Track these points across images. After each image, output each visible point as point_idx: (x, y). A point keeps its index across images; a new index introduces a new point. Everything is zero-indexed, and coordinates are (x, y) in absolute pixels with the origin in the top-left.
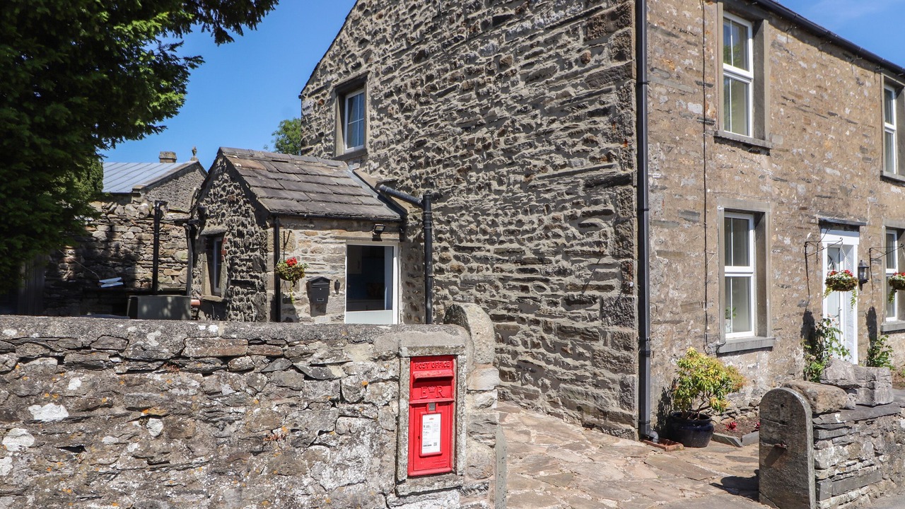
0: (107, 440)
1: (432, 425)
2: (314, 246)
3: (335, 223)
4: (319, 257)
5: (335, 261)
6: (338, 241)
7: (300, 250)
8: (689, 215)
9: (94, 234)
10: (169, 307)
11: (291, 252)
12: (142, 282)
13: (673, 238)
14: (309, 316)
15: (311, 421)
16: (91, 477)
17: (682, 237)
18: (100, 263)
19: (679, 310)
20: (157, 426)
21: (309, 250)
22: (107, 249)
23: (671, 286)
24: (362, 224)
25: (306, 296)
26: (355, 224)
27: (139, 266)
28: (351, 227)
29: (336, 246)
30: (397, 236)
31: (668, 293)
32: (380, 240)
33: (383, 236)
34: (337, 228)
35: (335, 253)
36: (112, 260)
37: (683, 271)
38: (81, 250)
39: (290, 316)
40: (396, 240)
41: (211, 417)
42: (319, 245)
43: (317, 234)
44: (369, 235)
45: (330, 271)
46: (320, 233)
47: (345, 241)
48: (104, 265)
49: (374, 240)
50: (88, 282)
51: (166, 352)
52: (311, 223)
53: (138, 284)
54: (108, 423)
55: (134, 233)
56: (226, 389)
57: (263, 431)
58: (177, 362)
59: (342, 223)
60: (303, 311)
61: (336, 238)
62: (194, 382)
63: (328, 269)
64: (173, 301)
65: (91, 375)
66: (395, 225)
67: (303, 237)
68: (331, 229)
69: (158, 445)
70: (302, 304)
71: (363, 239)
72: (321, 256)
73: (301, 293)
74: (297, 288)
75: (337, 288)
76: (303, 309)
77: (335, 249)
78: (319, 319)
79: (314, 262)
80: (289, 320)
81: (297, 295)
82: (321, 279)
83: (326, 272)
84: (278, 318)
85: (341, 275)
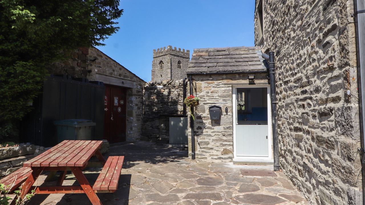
2: (213, 89)
3: (224, 76)
4: (215, 95)
5: (225, 97)
6: (226, 86)
7: (205, 91)
9: (164, 93)
10: (182, 122)
11: (200, 93)
12: (180, 112)
14: (211, 126)
18: (166, 104)
21: (210, 91)
22: (168, 98)
24: (241, 75)
25: (209, 116)
26: (237, 76)
27: (179, 105)
28: (235, 78)
29: (225, 88)
30: (266, 81)
32: (254, 84)
33: (256, 81)
34: (226, 79)
35: (225, 92)
36: (170, 103)
38: (159, 100)
39: (200, 126)
40: (266, 83)
42: (217, 89)
43: (214, 83)
44: (247, 81)
45: (223, 102)
46: (216, 82)
47: (231, 86)
48: (167, 105)
49: (250, 84)
50: (162, 112)
52: (211, 77)
53: (179, 113)
55: (177, 92)
59: (229, 76)
60: (207, 123)
61: (225, 84)
63: (221, 101)
64: (183, 119)
66: (265, 75)
67: (206, 85)
68: (223, 79)
70: (207, 120)
71: (243, 84)
72: (217, 95)
73: (206, 114)
74: (204, 111)
75: (227, 111)
76: (207, 122)
77: (225, 91)
78: (217, 128)
79: (212, 98)
80: (200, 128)
81: (204, 115)
82: (215, 106)
83: (220, 103)
84: (192, 126)
85: (229, 104)
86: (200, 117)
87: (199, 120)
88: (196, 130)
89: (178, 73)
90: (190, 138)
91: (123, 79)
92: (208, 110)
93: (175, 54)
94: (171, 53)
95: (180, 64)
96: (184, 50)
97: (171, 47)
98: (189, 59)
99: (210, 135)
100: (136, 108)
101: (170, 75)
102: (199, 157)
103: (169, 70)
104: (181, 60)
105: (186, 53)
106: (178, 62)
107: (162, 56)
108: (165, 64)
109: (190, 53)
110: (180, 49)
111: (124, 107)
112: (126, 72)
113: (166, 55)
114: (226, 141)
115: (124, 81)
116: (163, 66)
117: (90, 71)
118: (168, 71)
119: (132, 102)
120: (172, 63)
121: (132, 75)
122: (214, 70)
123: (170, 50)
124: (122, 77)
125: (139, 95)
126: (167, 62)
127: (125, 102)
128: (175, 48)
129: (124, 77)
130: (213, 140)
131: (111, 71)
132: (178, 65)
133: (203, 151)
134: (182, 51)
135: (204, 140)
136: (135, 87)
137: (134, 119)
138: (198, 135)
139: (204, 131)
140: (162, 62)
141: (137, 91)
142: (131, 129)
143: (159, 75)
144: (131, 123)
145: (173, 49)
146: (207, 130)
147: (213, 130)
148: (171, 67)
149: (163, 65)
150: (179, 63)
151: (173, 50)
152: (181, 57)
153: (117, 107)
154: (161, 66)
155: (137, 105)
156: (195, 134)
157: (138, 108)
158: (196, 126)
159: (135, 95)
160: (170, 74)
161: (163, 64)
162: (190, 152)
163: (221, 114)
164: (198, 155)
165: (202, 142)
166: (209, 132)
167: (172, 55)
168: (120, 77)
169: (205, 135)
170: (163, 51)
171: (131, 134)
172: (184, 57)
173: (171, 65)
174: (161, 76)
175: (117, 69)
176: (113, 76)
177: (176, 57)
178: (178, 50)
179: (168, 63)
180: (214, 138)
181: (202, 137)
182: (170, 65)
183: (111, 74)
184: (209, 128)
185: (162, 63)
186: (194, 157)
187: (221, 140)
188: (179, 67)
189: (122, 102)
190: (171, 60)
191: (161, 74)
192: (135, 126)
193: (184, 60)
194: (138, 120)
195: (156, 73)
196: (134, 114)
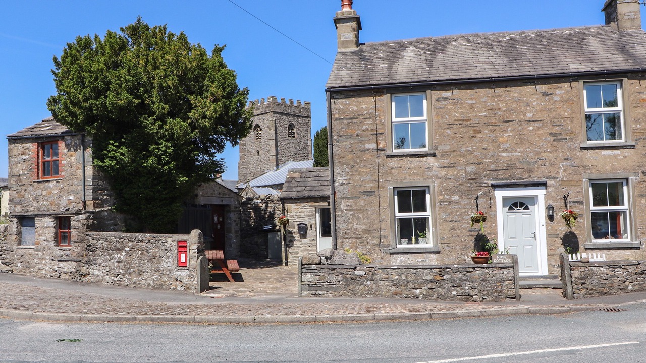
0: (134, 254)
1: (183, 255)
2: (300, 210)
3: (309, 200)
4: (302, 215)
5: (310, 216)
7: (294, 212)
8: (369, 193)
9: (261, 207)
11: (290, 213)
13: (356, 203)
14: (299, 239)
15: (162, 254)
16: (132, 260)
17: (362, 203)
19: (361, 233)
20: (140, 252)
21: (298, 212)
23: (355, 223)
24: (322, 199)
25: (298, 231)
26: (319, 200)
28: (317, 201)
29: (310, 209)
31: (353, 226)
34: (311, 202)
37: (363, 217)
38: (258, 215)
39: (291, 239)
41: (147, 251)
42: (303, 210)
43: (301, 205)
44: (326, 204)
46: (303, 205)
47: (314, 207)
49: (328, 205)
50: (260, 227)
51: (141, 239)
52: (299, 201)
54: (134, 251)
56: (149, 246)
57: (155, 254)
58: (142, 241)
59: (312, 200)
61: (310, 206)
62: (145, 244)
63: (307, 219)
65: (132, 243)
67: (295, 207)
68: (308, 202)
69: (140, 256)
70: (296, 234)
71: (323, 206)
72: (304, 214)
73: (296, 230)
74: (294, 228)
75: (311, 228)
76: (297, 236)
77: (310, 211)
78: (304, 241)
79: (300, 217)
80: (291, 241)
81: (294, 231)
82: (302, 224)
83: (306, 221)
84: (285, 240)
85: (313, 222)
86: (291, 233)
87: (290, 235)
88: (288, 243)
89: (289, 147)
90: (283, 249)
91: (222, 197)
92: (297, 227)
93: (283, 112)
94: (275, 109)
95: (292, 129)
96: (299, 102)
97: (274, 98)
98: (309, 119)
99: (299, 247)
100: (234, 224)
101: (275, 152)
102: (291, 264)
103: (273, 143)
104: (294, 121)
105: (303, 108)
106: (289, 125)
107: (258, 115)
108: (264, 130)
109: (311, 107)
110: (292, 102)
111: (222, 223)
112: (224, 189)
113: (266, 113)
114: (311, 250)
115: (223, 199)
116: (260, 134)
117: (197, 195)
118: (270, 144)
119: (230, 219)
120: (278, 128)
121: (229, 192)
122: (301, 194)
123: (274, 104)
124: (221, 196)
125: (237, 211)
126: (268, 127)
127: (223, 219)
128: (283, 100)
129: (223, 195)
130: (302, 250)
131: (212, 191)
132: (289, 132)
133: (294, 260)
134: (295, 104)
135: (295, 251)
136: (233, 203)
137: (232, 235)
138: (289, 247)
139: (295, 243)
140: (259, 127)
141: (235, 207)
142: (230, 245)
143: (254, 151)
144: (230, 239)
145: (279, 101)
146: (296, 242)
147: (301, 243)
148: (276, 136)
149: (260, 132)
150: (290, 128)
151: (278, 105)
152: (294, 116)
153: (216, 225)
154: (258, 133)
155: (235, 221)
156: (287, 246)
157: (236, 224)
158: (288, 239)
159: (233, 211)
160: (275, 149)
161: (261, 130)
162: (284, 260)
163: (307, 229)
164: (290, 262)
165: (293, 252)
166: (298, 244)
167: (278, 113)
168: (219, 196)
169: (295, 246)
170: (260, 106)
171: (230, 250)
172: (300, 117)
173: (276, 133)
174: (258, 153)
175: (217, 188)
176: (214, 195)
177: (284, 117)
178: (288, 103)
179: (270, 129)
180: (302, 248)
181: (292, 248)
182: (274, 132)
183: (212, 194)
184: (298, 241)
185: (259, 129)
186: (287, 264)
187: (308, 250)
188: (292, 135)
189: (221, 219)
190: (275, 123)
191: (258, 149)
192: (234, 243)
193: (301, 120)
194: (237, 237)
195: (248, 147)
196: (233, 231)
